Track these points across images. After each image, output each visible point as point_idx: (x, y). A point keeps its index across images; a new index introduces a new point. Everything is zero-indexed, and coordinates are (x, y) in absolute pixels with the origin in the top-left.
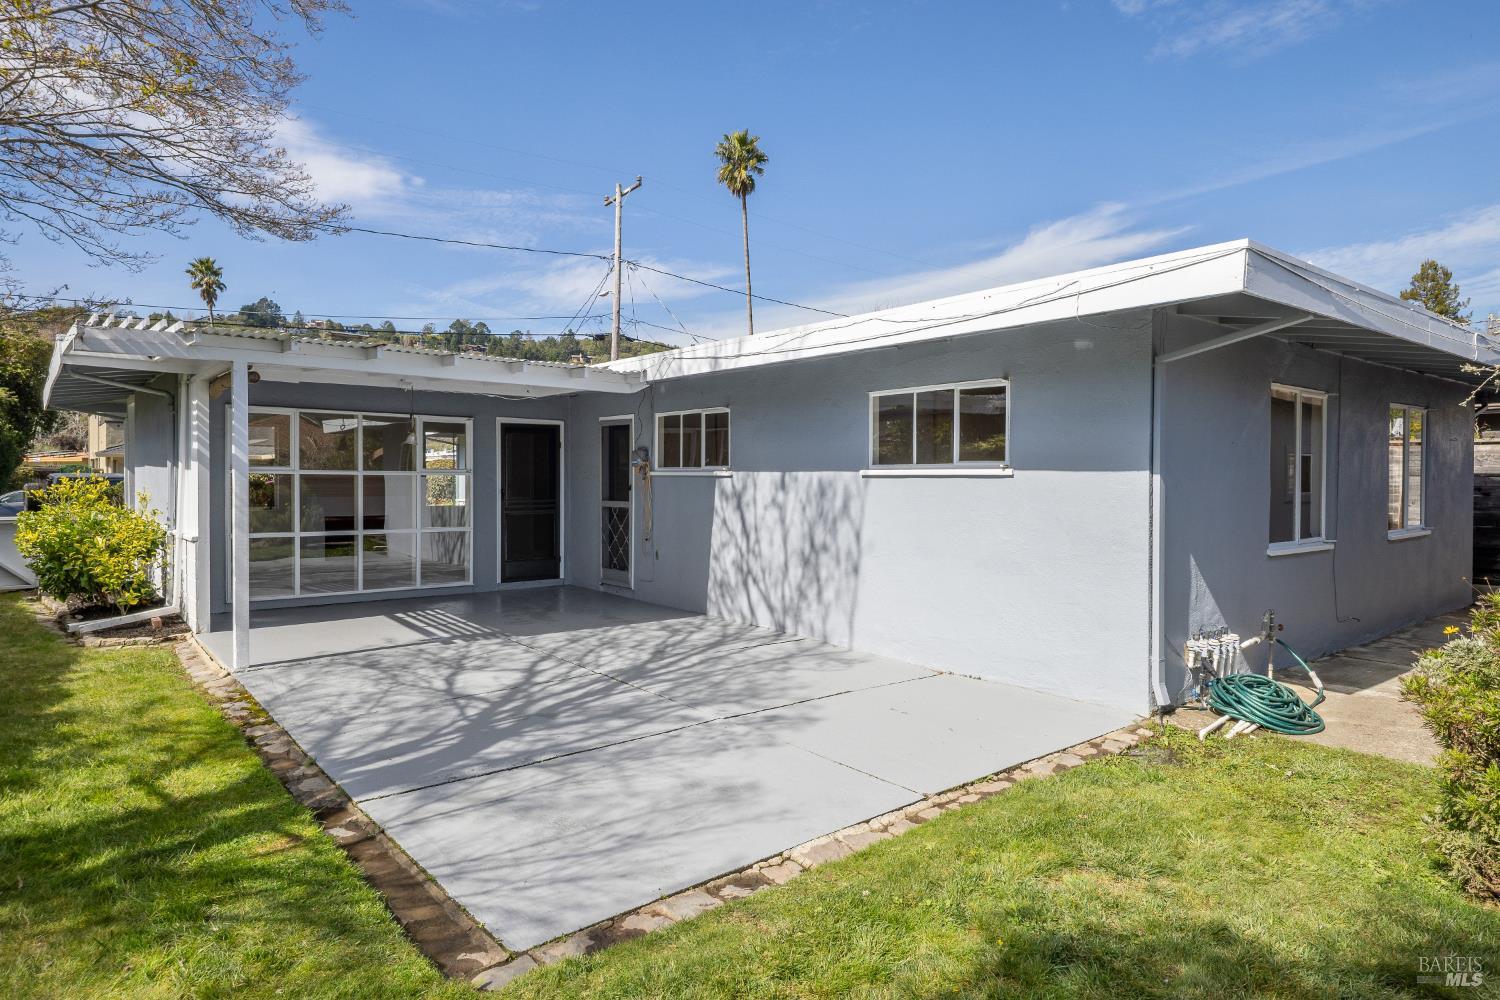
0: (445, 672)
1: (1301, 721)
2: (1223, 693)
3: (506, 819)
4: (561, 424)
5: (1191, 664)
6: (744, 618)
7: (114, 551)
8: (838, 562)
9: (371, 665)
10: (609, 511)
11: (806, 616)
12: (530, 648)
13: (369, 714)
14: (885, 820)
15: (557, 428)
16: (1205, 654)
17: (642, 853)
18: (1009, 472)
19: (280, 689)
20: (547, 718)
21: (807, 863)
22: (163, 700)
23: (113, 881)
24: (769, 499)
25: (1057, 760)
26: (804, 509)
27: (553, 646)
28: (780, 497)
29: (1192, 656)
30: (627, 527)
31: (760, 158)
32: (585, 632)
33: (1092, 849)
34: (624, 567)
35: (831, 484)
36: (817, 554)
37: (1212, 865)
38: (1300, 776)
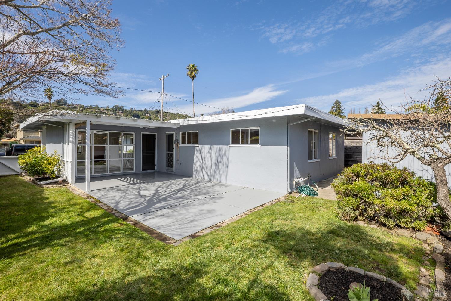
0: (137, 191)
1: (314, 194)
2: (300, 189)
3: (165, 219)
4: (156, 134)
5: (294, 184)
6: (201, 178)
7: (49, 164)
8: (223, 165)
9: (119, 190)
10: (168, 154)
11: (216, 177)
12: (154, 185)
13: (123, 200)
14: (241, 215)
16: (297, 182)
17: (196, 223)
18: (260, 146)
19: (100, 196)
20: (165, 199)
21: (228, 223)
22: (73, 198)
23: (88, 232)
24: (208, 152)
25: (271, 203)
26: (216, 153)
27: (160, 185)
28: (210, 151)
29: (295, 182)
30: (173, 157)
31: (197, 71)
32: (166, 182)
33: (280, 217)
34: (172, 167)
35: (222, 148)
36: (219, 163)
37: (301, 218)
38: (314, 203)
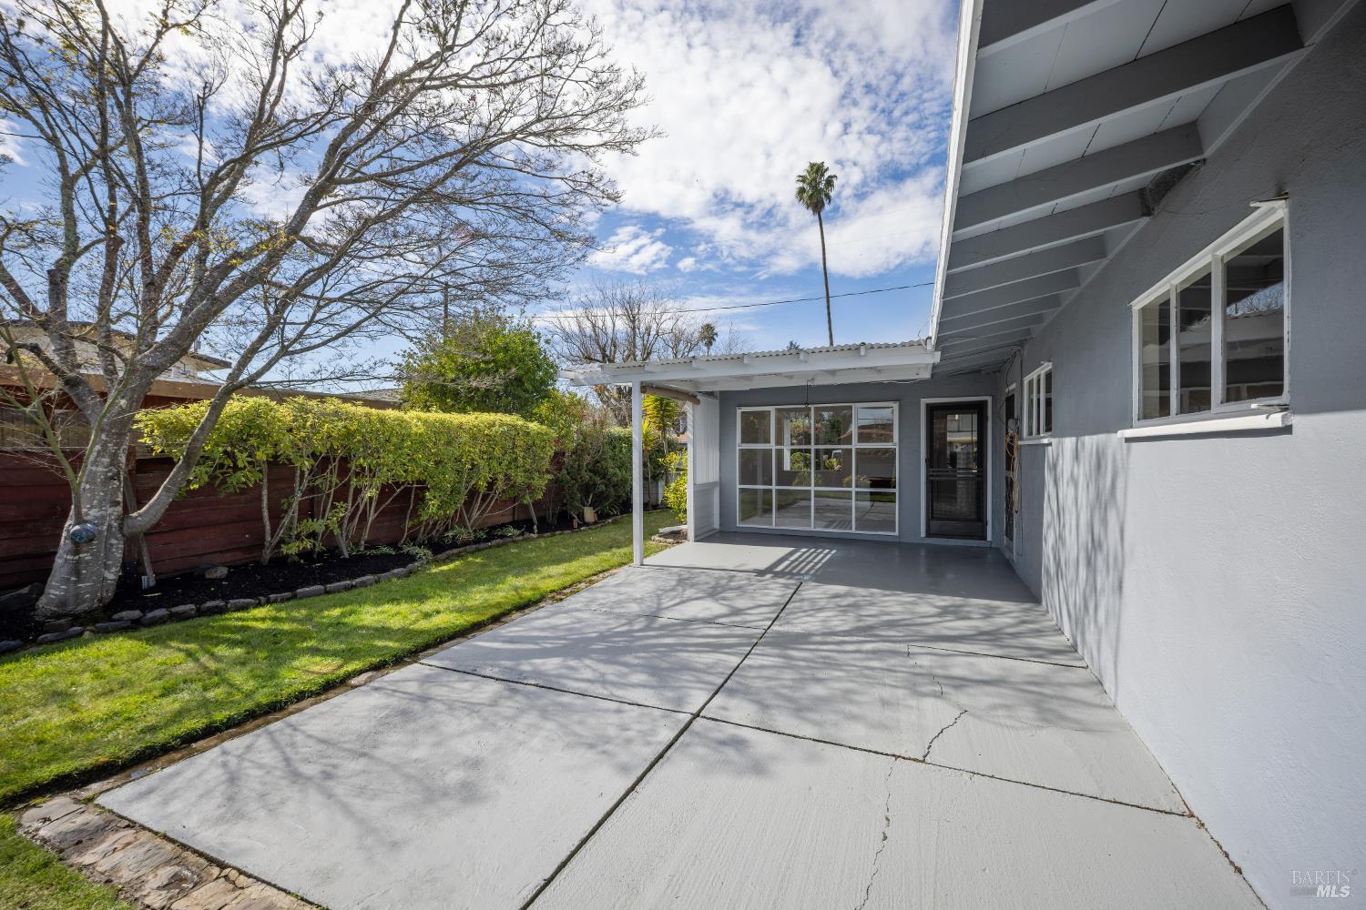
4: (989, 399)
6: (1057, 619)
8: (1108, 567)
10: (1008, 479)
11: (1088, 638)
15: (986, 402)
24: (1070, 472)
26: (1088, 487)
30: (1013, 497)
34: (1012, 537)
35: (1104, 452)
36: (1095, 553)
